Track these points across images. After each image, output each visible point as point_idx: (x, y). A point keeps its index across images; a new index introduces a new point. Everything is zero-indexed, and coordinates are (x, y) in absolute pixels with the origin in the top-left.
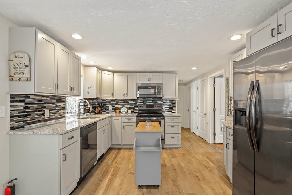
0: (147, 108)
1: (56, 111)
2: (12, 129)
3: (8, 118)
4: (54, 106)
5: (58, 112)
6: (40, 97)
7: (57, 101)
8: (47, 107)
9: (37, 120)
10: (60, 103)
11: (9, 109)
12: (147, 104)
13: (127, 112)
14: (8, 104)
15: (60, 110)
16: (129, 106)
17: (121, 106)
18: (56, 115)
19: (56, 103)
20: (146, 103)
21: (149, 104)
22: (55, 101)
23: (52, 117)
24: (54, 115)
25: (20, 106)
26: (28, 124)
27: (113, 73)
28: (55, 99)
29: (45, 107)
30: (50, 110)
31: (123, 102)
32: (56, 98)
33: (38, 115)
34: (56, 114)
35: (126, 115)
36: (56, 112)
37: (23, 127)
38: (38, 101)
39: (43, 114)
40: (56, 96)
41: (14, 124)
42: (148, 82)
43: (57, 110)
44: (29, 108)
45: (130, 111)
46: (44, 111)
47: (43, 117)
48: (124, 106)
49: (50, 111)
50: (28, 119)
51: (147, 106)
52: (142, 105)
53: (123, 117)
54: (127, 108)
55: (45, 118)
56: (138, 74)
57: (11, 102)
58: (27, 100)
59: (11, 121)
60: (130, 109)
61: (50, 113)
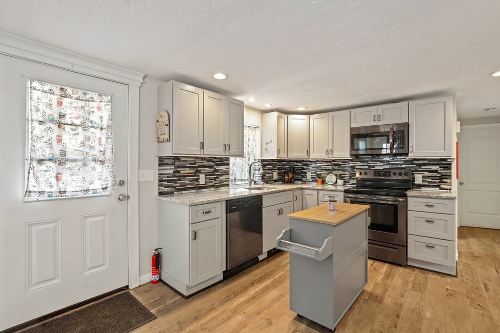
0: (375, 176)
1: (215, 176)
2: (161, 194)
3: (157, 183)
4: (212, 170)
5: (219, 178)
6: (193, 159)
7: (215, 164)
8: (202, 171)
9: (188, 186)
10: (220, 167)
11: (157, 173)
12: (376, 168)
13: (336, 182)
14: (157, 167)
15: (222, 175)
16: (341, 172)
17: (326, 172)
18: (214, 182)
19: (215, 167)
20: (374, 167)
21: (382, 168)
22: (214, 164)
23: (208, 185)
24: (213, 182)
25: (169, 170)
26: (178, 190)
27: (308, 116)
28: (214, 162)
29: (200, 171)
30: (206, 175)
31: (329, 164)
32: (214, 160)
33: (190, 181)
34: (215, 180)
35: (333, 188)
36: (215, 178)
37: (173, 193)
38: (191, 164)
39: (197, 180)
40: (215, 158)
41: (163, 189)
42: (375, 124)
43: (216, 175)
44: (179, 172)
45: (340, 182)
46: (199, 176)
47: (197, 183)
48: (330, 171)
49: (207, 177)
50: (178, 185)
51: (375, 172)
52: (364, 171)
53: (320, 191)
54: (336, 175)
55: (199, 185)
56: (352, 110)
57: (160, 165)
58: (177, 163)
59: (160, 185)
60: (341, 177)
61: (206, 178)
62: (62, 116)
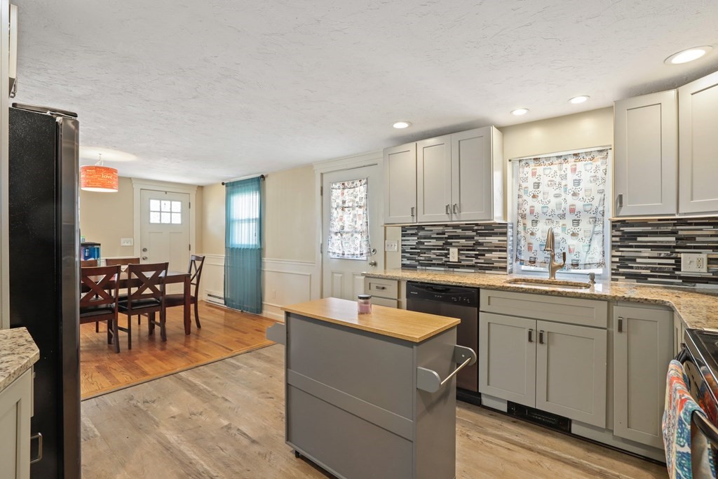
1: (477, 253)
2: (404, 266)
3: (400, 254)
4: (471, 243)
5: (484, 255)
6: (441, 228)
7: (477, 233)
8: (453, 244)
9: (434, 262)
10: (487, 238)
11: (400, 243)
14: (400, 238)
15: (490, 251)
18: (474, 260)
19: (476, 238)
22: (475, 233)
23: (463, 263)
24: (472, 261)
25: (413, 241)
26: (422, 265)
28: (474, 231)
29: (450, 244)
30: (459, 250)
32: (476, 228)
33: (437, 256)
34: (477, 258)
36: (476, 254)
37: (416, 267)
38: (438, 234)
39: (446, 255)
40: (477, 225)
41: (406, 261)
43: (478, 250)
44: (423, 243)
46: (448, 250)
47: (447, 259)
49: (461, 252)
50: (421, 258)
55: (449, 262)
57: (403, 236)
58: (421, 233)
59: (403, 257)
61: (459, 254)
62: (344, 202)
